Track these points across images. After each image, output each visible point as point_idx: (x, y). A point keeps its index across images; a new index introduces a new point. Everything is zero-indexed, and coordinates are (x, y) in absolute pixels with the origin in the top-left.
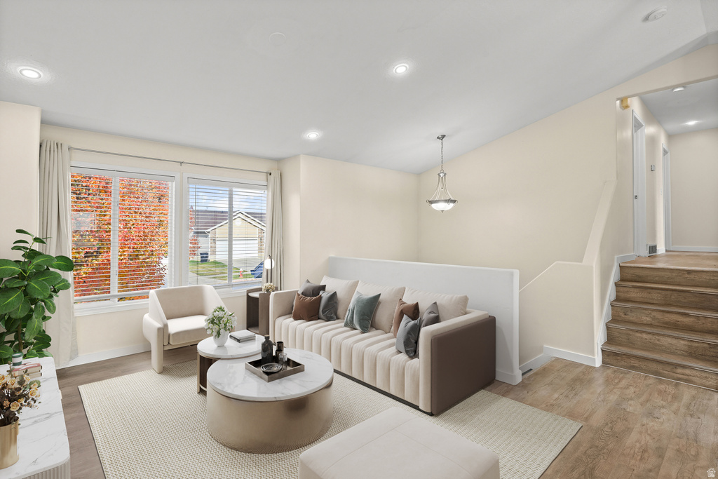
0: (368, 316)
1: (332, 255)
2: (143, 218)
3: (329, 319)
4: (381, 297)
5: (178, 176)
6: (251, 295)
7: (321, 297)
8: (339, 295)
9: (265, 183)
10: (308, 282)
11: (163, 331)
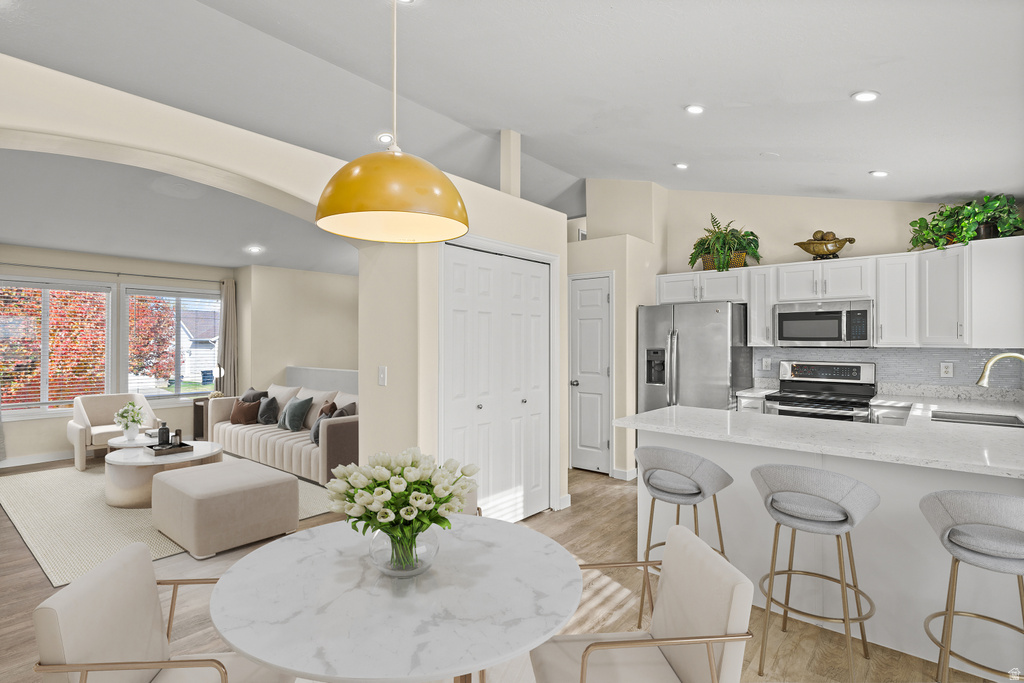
0: (300, 418)
1: (290, 365)
2: (92, 325)
3: (267, 422)
4: (314, 401)
5: (114, 287)
6: (197, 403)
7: (260, 403)
8: (279, 400)
9: (218, 292)
10: (252, 389)
11: (85, 432)
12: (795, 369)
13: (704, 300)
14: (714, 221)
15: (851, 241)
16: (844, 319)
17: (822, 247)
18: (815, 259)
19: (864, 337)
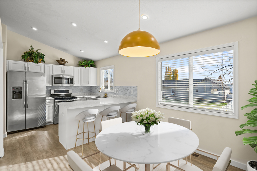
12: (55, 91)
13: (29, 71)
14: (32, 47)
15: (67, 62)
16: (69, 79)
17: (61, 62)
18: (60, 65)
19: (72, 84)
